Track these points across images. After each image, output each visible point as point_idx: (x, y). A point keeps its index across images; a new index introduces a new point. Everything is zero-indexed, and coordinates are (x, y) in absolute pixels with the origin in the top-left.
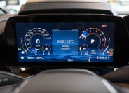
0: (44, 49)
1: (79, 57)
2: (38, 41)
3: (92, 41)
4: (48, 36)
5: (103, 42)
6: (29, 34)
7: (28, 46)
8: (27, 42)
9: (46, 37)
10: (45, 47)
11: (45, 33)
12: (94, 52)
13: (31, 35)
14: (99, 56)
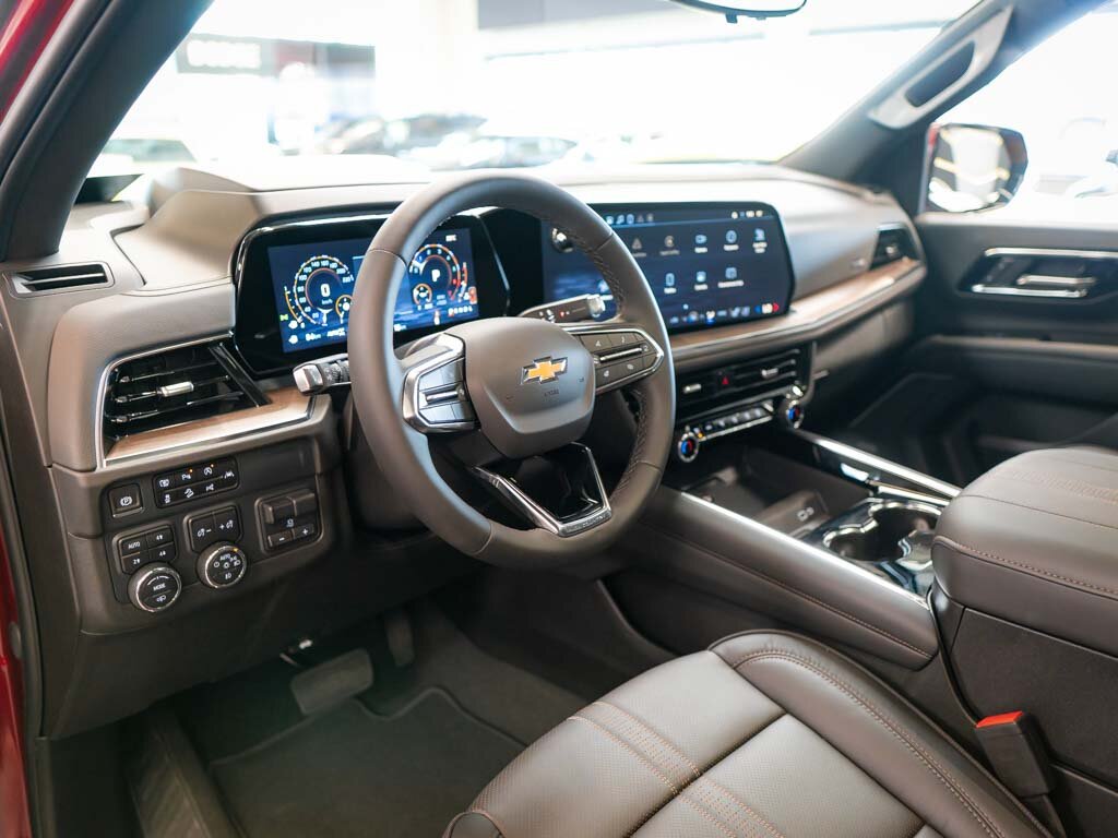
0: (341, 309)
1: (416, 316)
2: (325, 290)
3: (436, 274)
4: (346, 275)
5: (455, 274)
6: (302, 273)
7: (304, 305)
8: (301, 295)
9: (342, 276)
10: (342, 302)
11: (340, 267)
12: (441, 299)
13: (308, 274)
14: (453, 307)
